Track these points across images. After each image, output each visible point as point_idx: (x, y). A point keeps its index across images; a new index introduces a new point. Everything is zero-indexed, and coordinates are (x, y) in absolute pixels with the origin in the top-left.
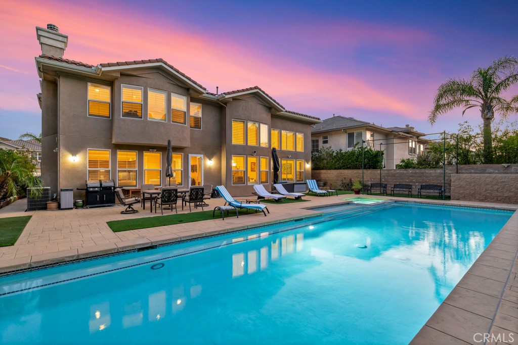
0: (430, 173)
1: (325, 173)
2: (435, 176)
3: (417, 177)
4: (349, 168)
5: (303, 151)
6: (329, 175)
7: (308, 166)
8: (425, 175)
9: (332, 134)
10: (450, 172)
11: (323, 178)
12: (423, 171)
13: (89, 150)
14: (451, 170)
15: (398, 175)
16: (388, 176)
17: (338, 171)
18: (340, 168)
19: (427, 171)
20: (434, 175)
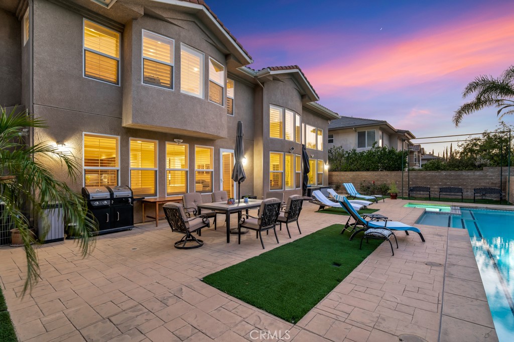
0: (468, 176)
1: (337, 175)
2: (473, 179)
3: (452, 179)
4: (368, 170)
5: (322, 150)
6: (342, 178)
7: (326, 167)
8: (461, 177)
9: (338, 133)
10: (491, 174)
11: (335, 181)
12: (459, 173)
13: (85, 135)
14: (492, 172)
15: (429, 177)
16: (417, 179)
17: (354, 173)
18: (358, 170)
19: (464, 173)
20: (472, 177)
